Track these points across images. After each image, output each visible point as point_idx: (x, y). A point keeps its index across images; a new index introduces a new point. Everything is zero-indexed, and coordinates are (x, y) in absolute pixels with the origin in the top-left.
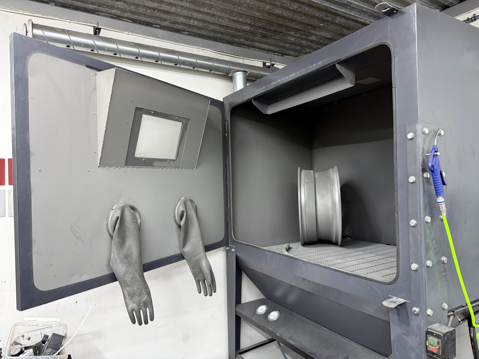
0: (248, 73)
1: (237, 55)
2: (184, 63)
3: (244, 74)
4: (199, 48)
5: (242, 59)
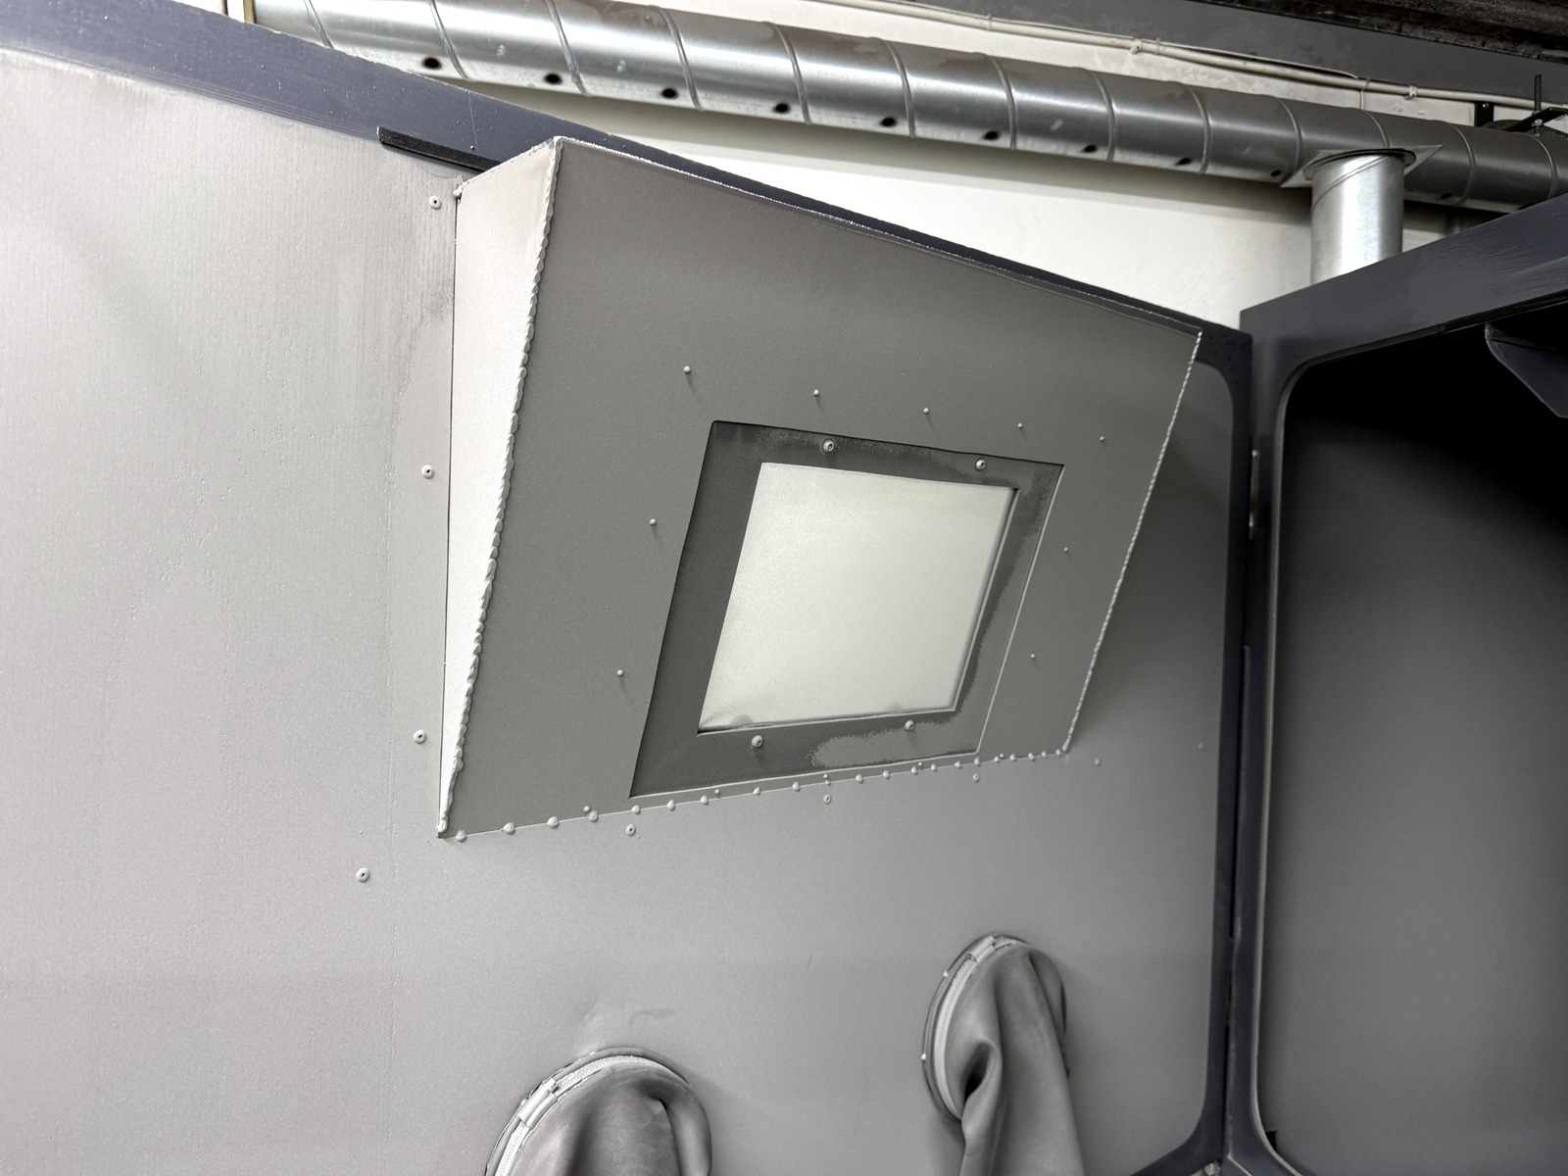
0: (1414, 165)
1: (1324, 67)
2: (1037, 123)
3: (1388, 172)
4: (1118, 42)
5: (1358, 89)
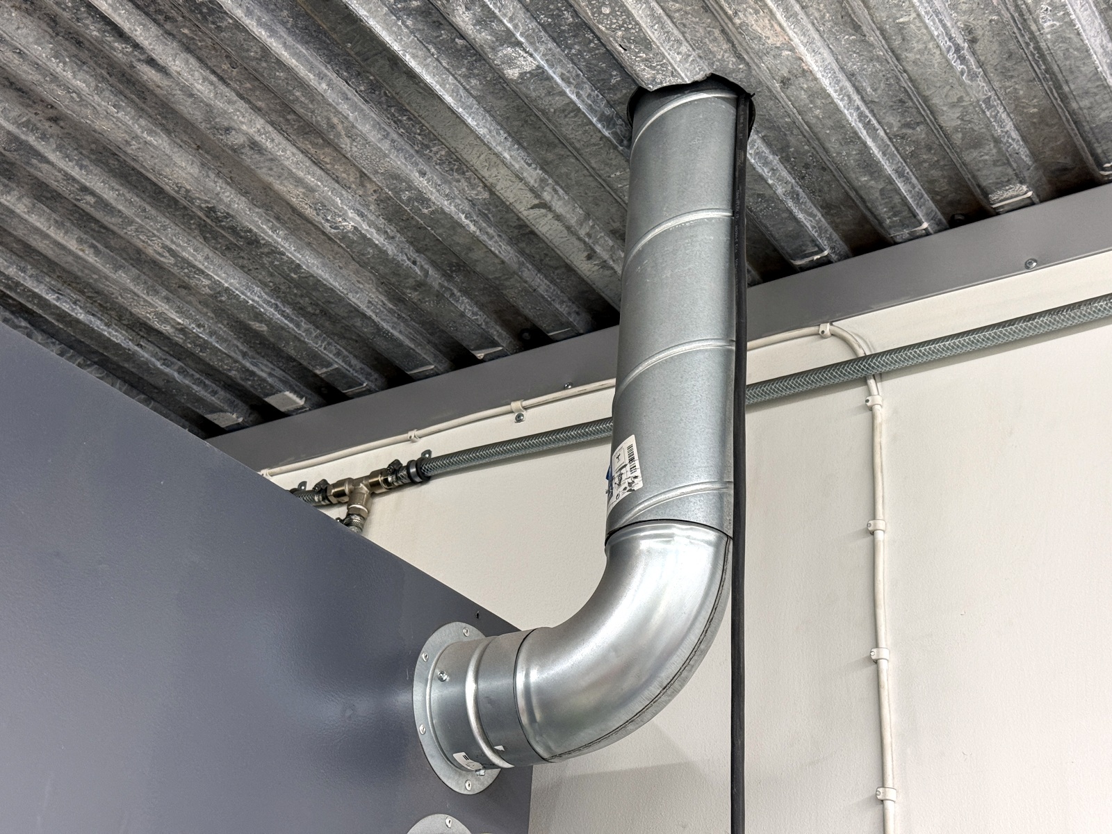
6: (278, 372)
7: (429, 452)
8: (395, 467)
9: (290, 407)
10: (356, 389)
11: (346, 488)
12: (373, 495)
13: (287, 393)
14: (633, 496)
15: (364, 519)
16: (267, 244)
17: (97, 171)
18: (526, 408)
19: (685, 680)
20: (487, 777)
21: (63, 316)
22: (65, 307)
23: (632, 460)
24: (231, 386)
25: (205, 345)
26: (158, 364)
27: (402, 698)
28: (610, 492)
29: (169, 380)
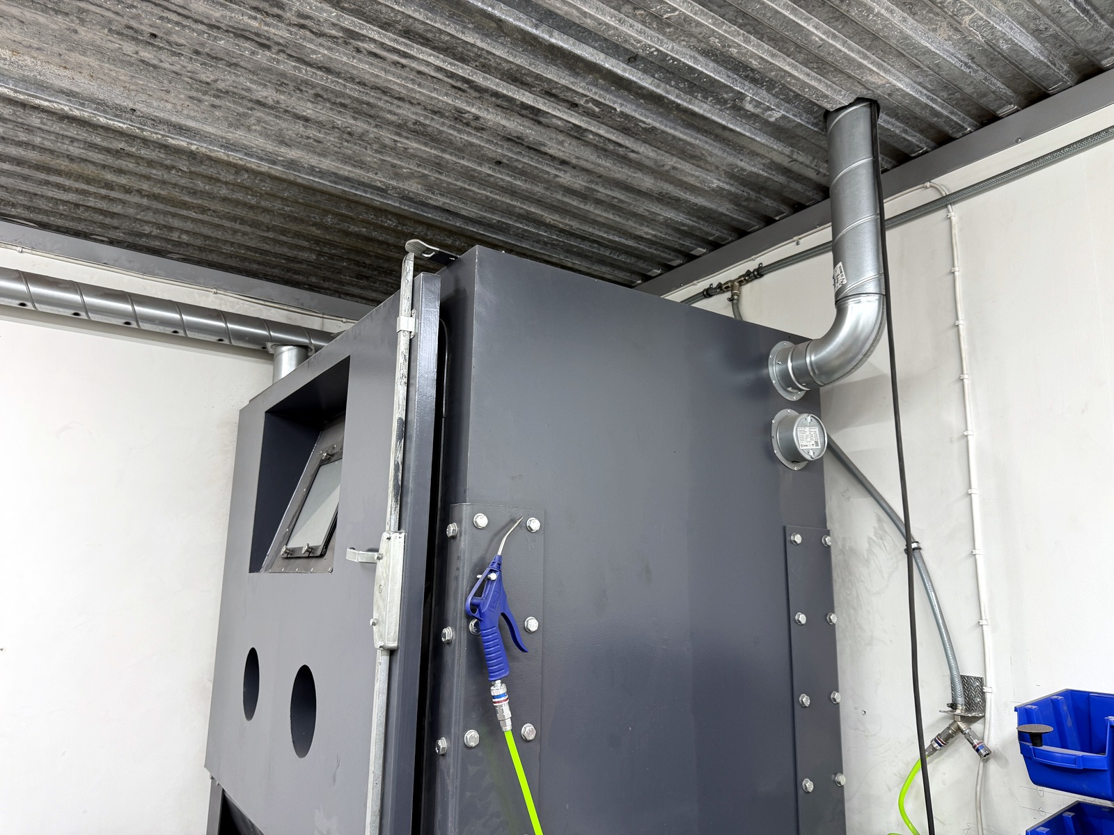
1: (305, 308)
3: (298, 353)
4: (206, 289)
5: (321, 317)
6: (694, 242)
7: (761, 264)
8: (748, 273)
9: (701, 253)
10: (726, 242)
11: (729, 284)
12: (740, 285)
13: (699, 249)
14: (844, 287)
15: (738, 296)
16: (683, 199)
17: (616, 189)
18: (800, 239)
19: (873, 351)
20: (801, 394)
21: (610, 241)
22: (611, 237)
23: (841, 272)
24: (675, 250)
25: (664, 239)
26: (647, 249)
27: (765, 371)
28: (834, 285)
29: (652, 254)
